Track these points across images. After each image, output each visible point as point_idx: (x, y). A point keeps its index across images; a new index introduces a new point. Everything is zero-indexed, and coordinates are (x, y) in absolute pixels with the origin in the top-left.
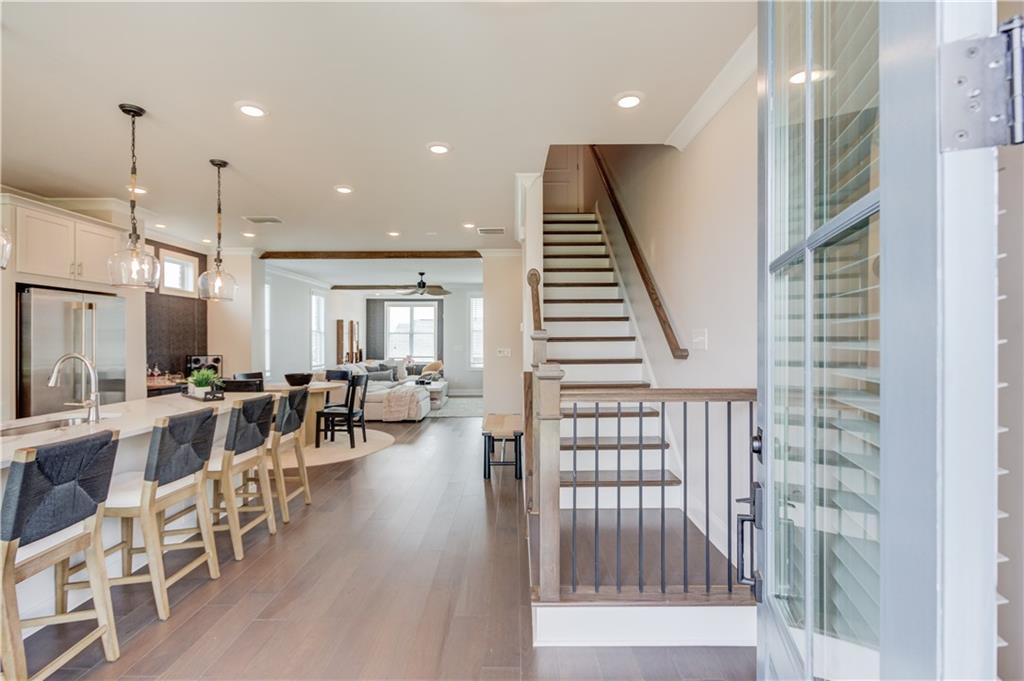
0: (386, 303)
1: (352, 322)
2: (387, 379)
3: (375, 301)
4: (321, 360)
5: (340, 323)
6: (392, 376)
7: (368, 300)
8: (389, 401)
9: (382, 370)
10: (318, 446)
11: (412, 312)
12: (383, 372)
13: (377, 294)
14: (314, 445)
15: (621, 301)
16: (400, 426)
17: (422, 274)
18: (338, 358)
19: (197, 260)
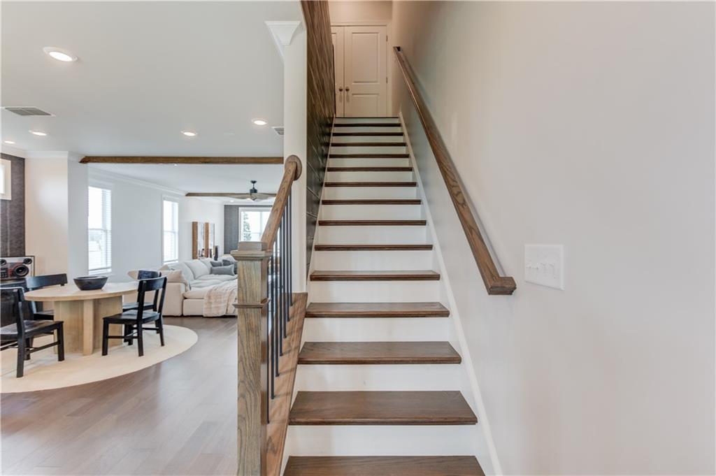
0: (240, 208)
1: (207, 225)
2: (228, 273)
3: (231, 206)
4: (175, 256)
5: (195, 225)
6: (233, 270)
7: (225, 206)
8: (209, 297)
9: (225, 265)
10: (105, 353)
11: (261, 215)
12: (226, 267)
13: (232, 201)
14: (101, 352)
15: (418, 202)
16: (219, 321)
17: (254, 182)
18: (193, 254)
19: (9, 162)
